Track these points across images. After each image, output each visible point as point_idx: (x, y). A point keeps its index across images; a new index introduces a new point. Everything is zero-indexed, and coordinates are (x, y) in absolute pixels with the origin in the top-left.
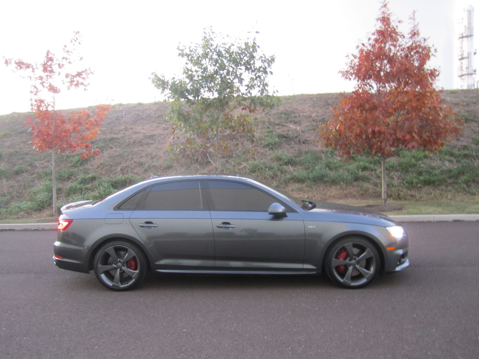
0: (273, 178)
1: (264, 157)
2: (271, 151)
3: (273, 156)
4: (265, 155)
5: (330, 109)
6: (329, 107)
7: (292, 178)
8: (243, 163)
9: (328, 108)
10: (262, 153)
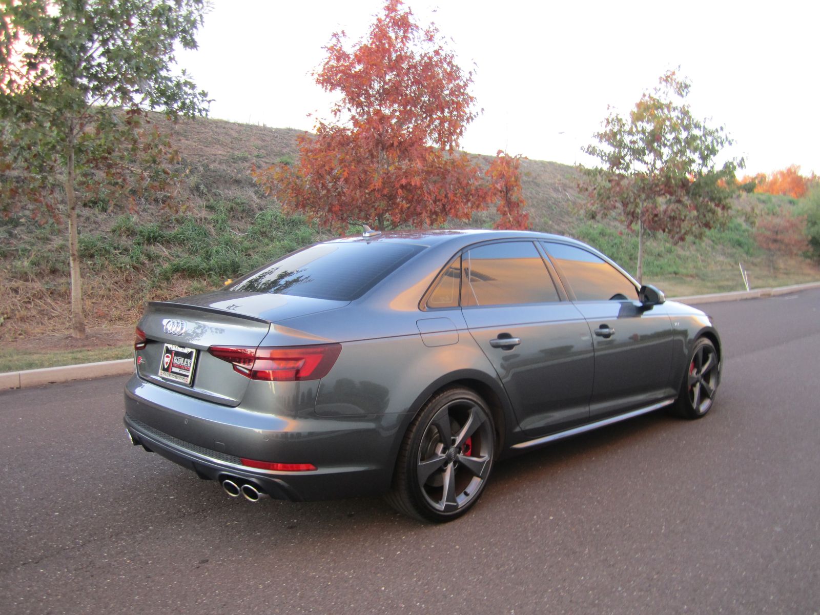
0: (134, 267)
1: (94, 225)
2: (104, 216)
3: (113, 224)
4: (95, 222)
5: (183, 141)
6: (181, 138)
7: (176, 270)
8: (53, 237)
9: (180, 140)
10: (88, 219)
